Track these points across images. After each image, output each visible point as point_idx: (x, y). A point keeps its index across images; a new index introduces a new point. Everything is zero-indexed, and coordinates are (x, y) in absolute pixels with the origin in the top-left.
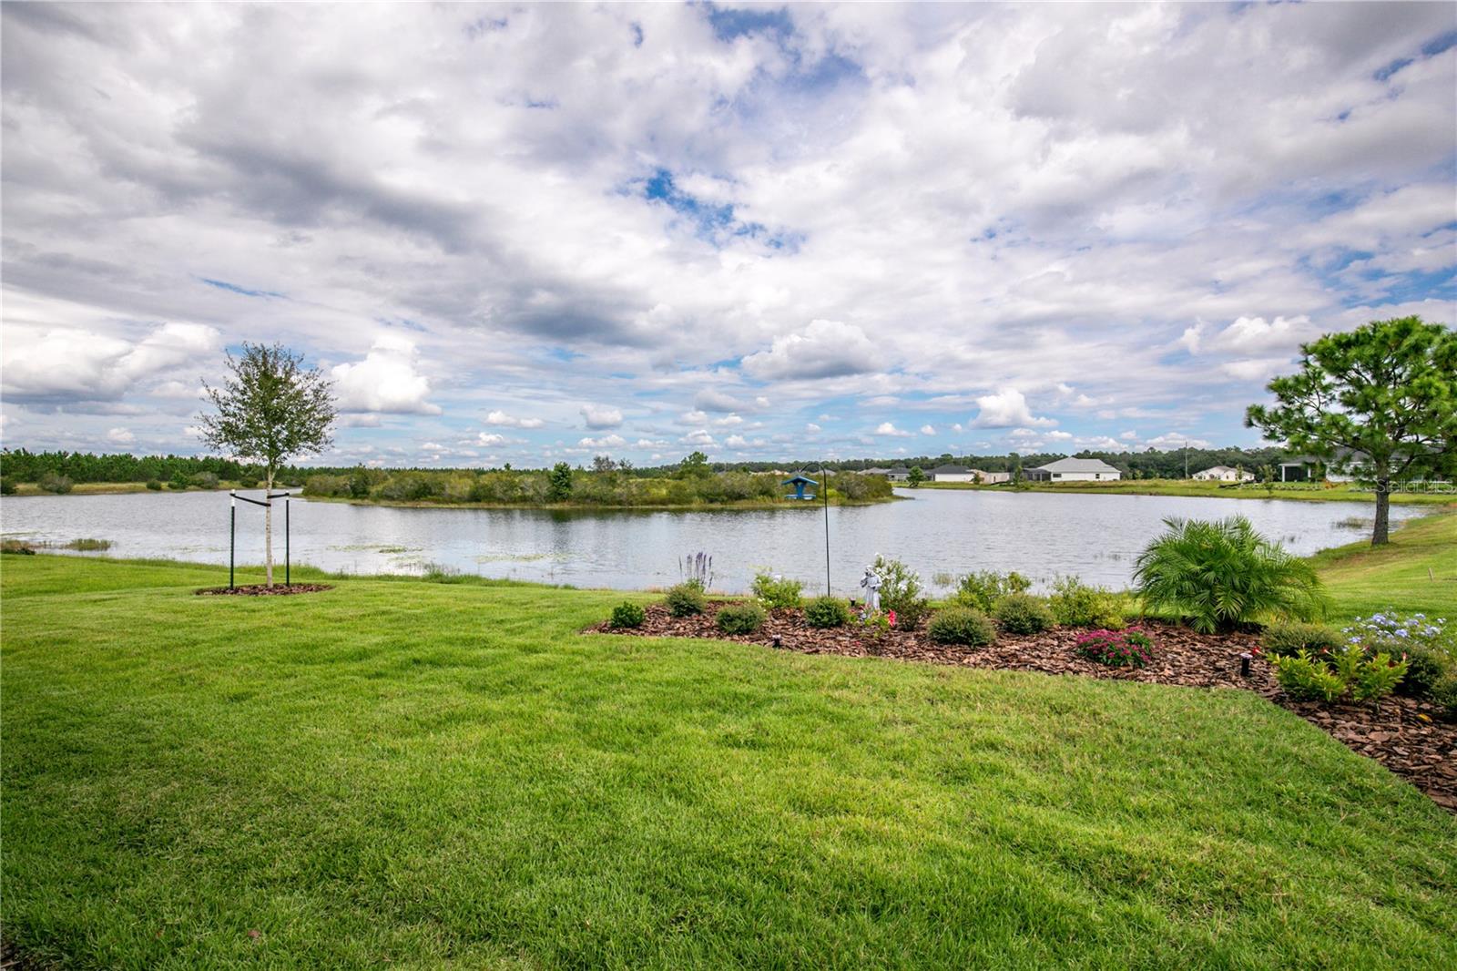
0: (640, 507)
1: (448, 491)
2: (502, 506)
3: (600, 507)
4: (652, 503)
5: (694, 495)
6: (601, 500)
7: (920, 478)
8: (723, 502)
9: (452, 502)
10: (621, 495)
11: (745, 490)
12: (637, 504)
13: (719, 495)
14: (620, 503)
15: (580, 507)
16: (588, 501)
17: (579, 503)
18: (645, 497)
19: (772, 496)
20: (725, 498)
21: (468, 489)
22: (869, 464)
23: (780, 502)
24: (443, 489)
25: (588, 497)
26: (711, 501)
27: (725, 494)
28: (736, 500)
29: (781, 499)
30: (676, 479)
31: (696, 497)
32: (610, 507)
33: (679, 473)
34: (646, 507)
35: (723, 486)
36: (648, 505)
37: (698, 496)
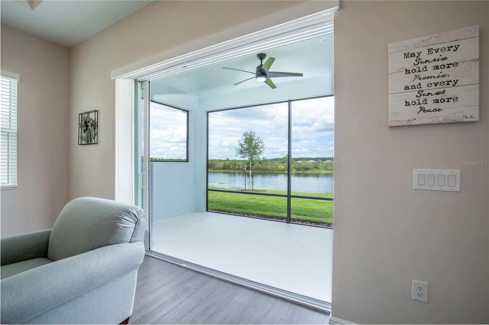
0: (276, 172)
1: (216, 166)
2: (233, 171)
3: (263, 172)
4: (279, 171)
6: (263, 170)
8: (302, 171)
9: (218, 170)
10: (269, 168)
11: (310, 167)
12: (275, 171)
13: (301, 168)
14: (269, 170)
15: (257, 172)
16: (259, 170)
17: (256, 170)
18: (277, 169)
19: (319, 169)
20: (303, 169)
21: (222, 166)
23: (321, 171)
24: (215, 166)
25: (259, 169)
26: (299, 170)
27: (303, 168)
28: (307, 170)
29: (322, 170)
30: (282, 163)
31: (293, 169)
32: (266, 172)
33: (282, 161)
34: (278, 172)
35: (302, 166)
36: (278, 171)
37: (294, 169)
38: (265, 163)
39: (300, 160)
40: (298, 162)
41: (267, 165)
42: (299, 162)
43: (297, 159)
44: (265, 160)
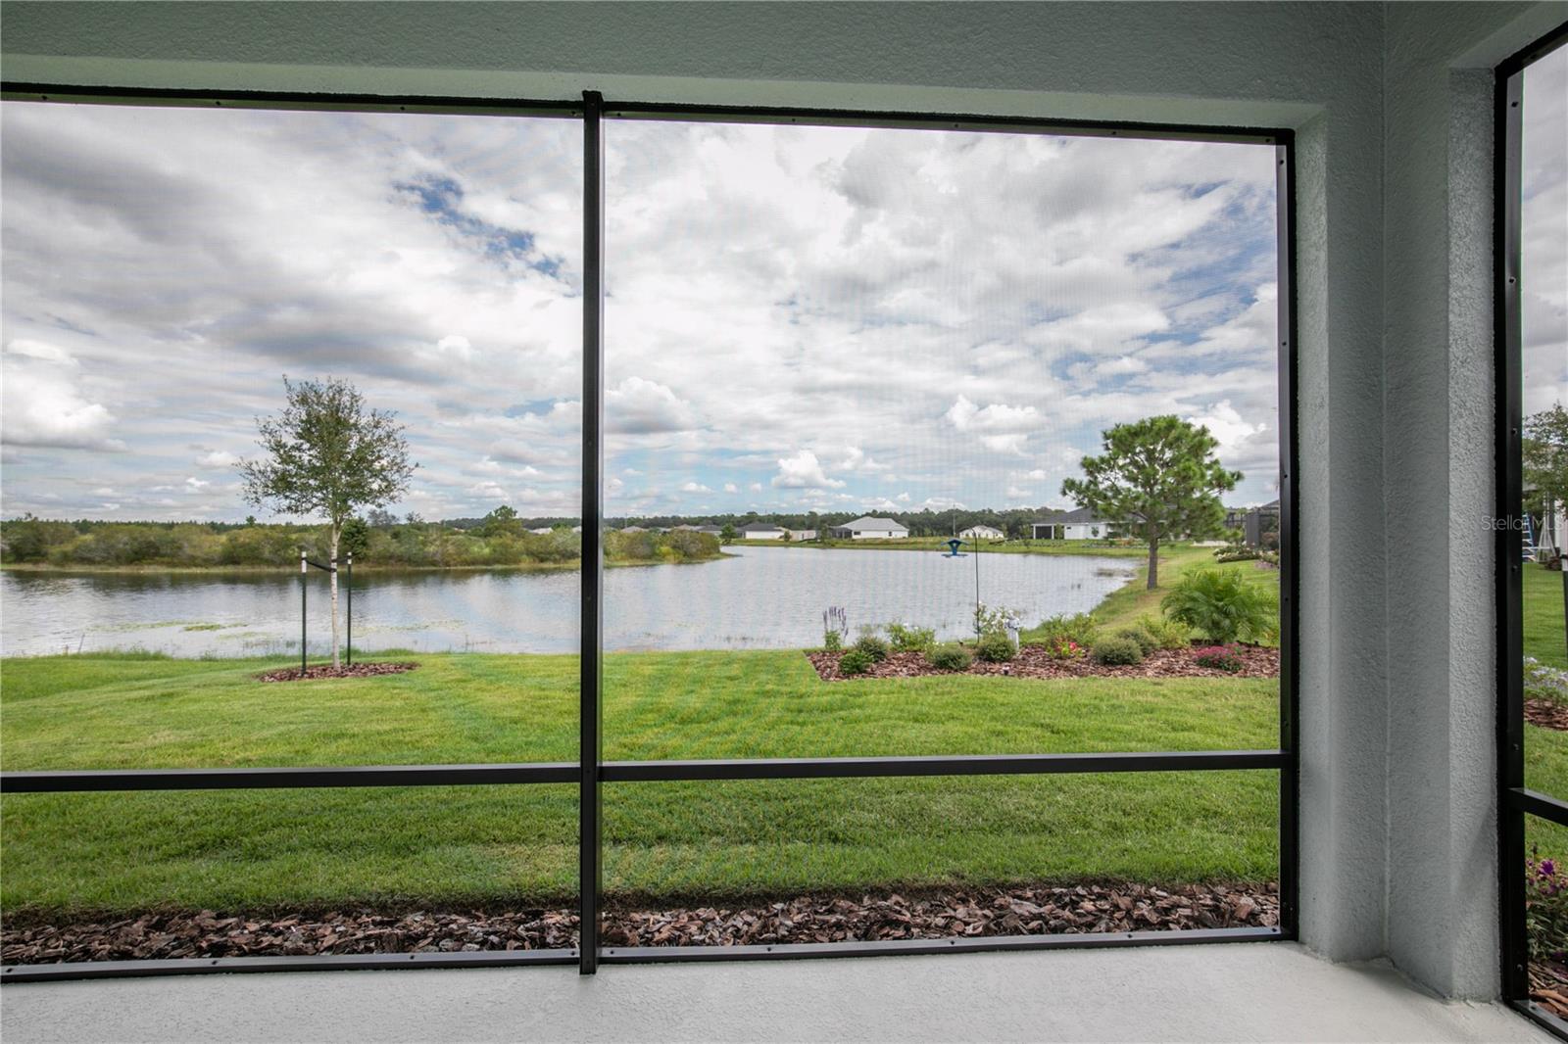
0: (460, 568)
1: (188, 550)
2: (273, 570)
3: (409, 568)
4: (473, 563)
5: (523, 554)
6: (410, 561)
7: (732, 536)
8: (555, 561)
9: (196, 566)
10: (434, 554)
12: (456, 565)
13: (551, 554)
14: (434, 563)
15: (382, 569)
16: (392, 561)
17: (380, 564)
18: (464, 556)
20: (557, 557)
21: (219, 549)
22: (676, 521)
23: (617, 560)
24: (180, 548)
25: (391, 557)
26: (542, 560)
27: (558, 552)
28: (569, 558)
29: (618, 558)
30: (480, 536)
31: (524, 556)
32: (421, 568)
33: (483, 530)
34: (467, 568)
35: (554, 544)
36: (469, 565)
37: (528, 555)
38: (417, 536)
39: (543, 527)
40: (537, 534)
41: (424, 544)
42: (541, 531)
43: (533, 521)
44: (417, 527)
